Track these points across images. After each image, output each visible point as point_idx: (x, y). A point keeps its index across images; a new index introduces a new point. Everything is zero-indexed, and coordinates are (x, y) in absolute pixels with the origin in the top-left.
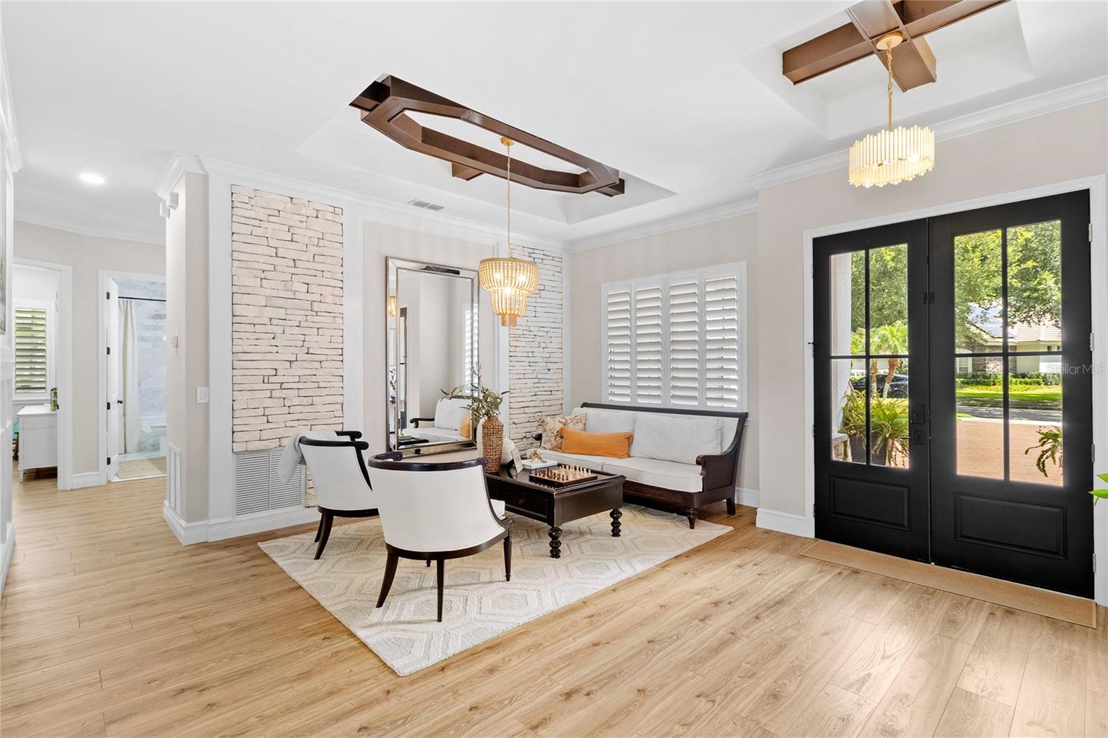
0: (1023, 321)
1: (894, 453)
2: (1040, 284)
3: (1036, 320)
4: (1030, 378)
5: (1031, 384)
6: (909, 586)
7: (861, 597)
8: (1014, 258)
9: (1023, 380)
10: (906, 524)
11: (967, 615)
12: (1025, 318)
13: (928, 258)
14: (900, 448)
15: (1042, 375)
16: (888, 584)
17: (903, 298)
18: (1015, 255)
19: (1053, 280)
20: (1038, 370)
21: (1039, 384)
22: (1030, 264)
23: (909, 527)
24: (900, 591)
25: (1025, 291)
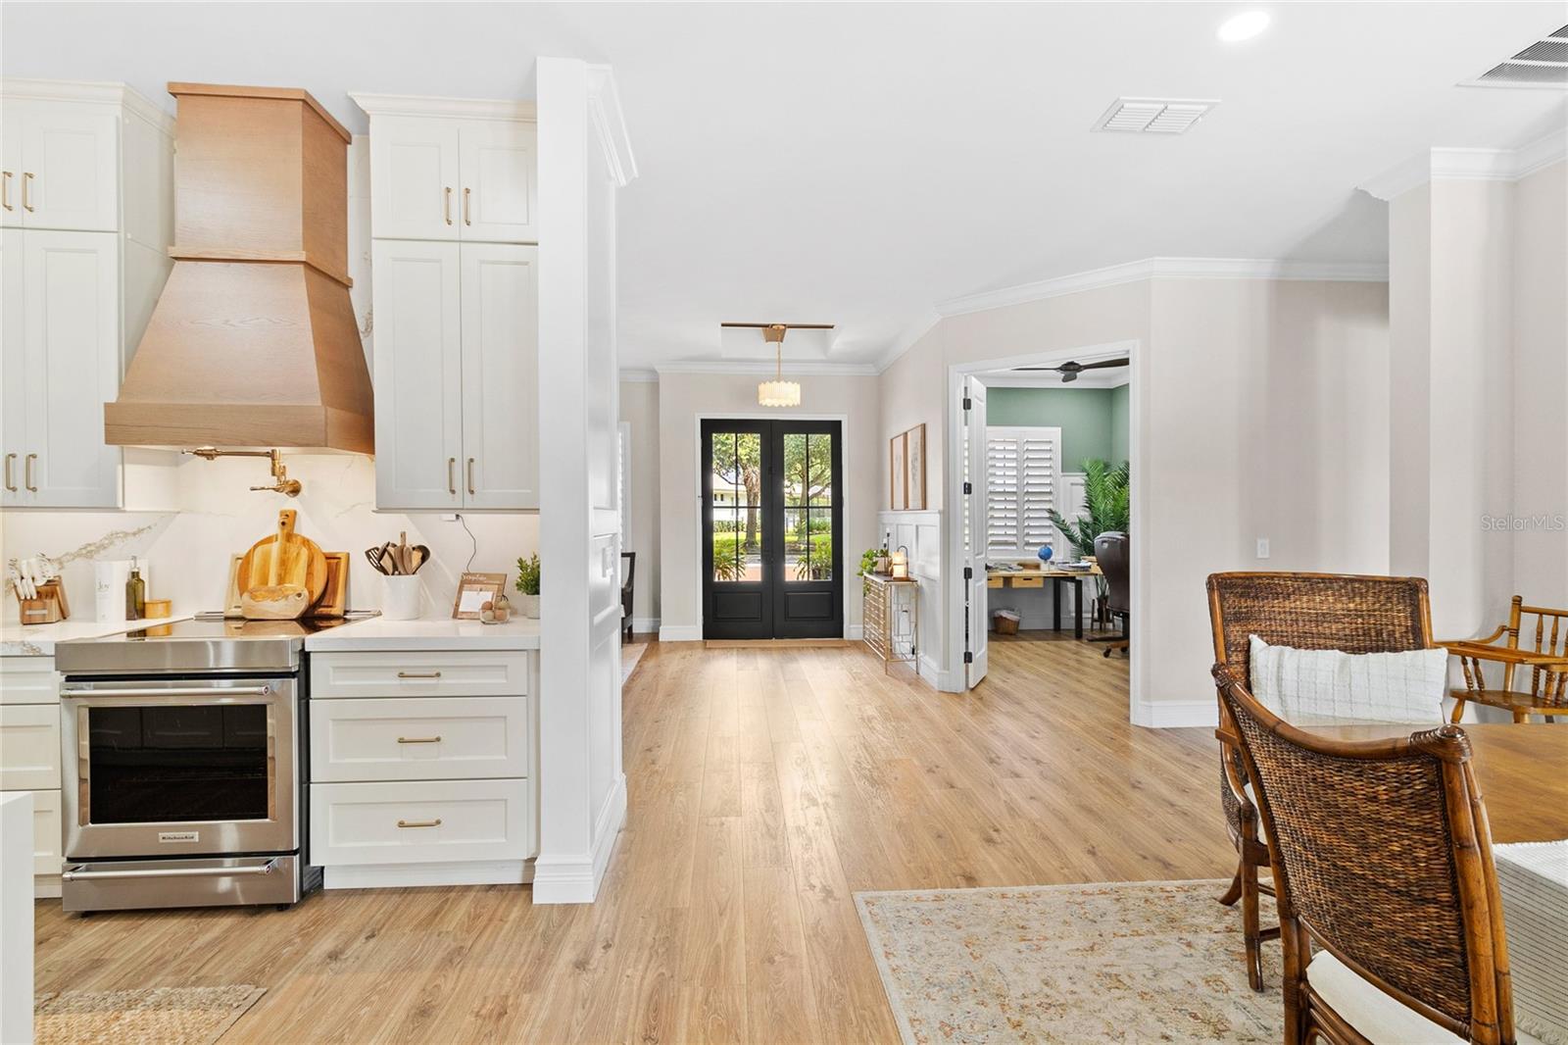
13: (772, 446)
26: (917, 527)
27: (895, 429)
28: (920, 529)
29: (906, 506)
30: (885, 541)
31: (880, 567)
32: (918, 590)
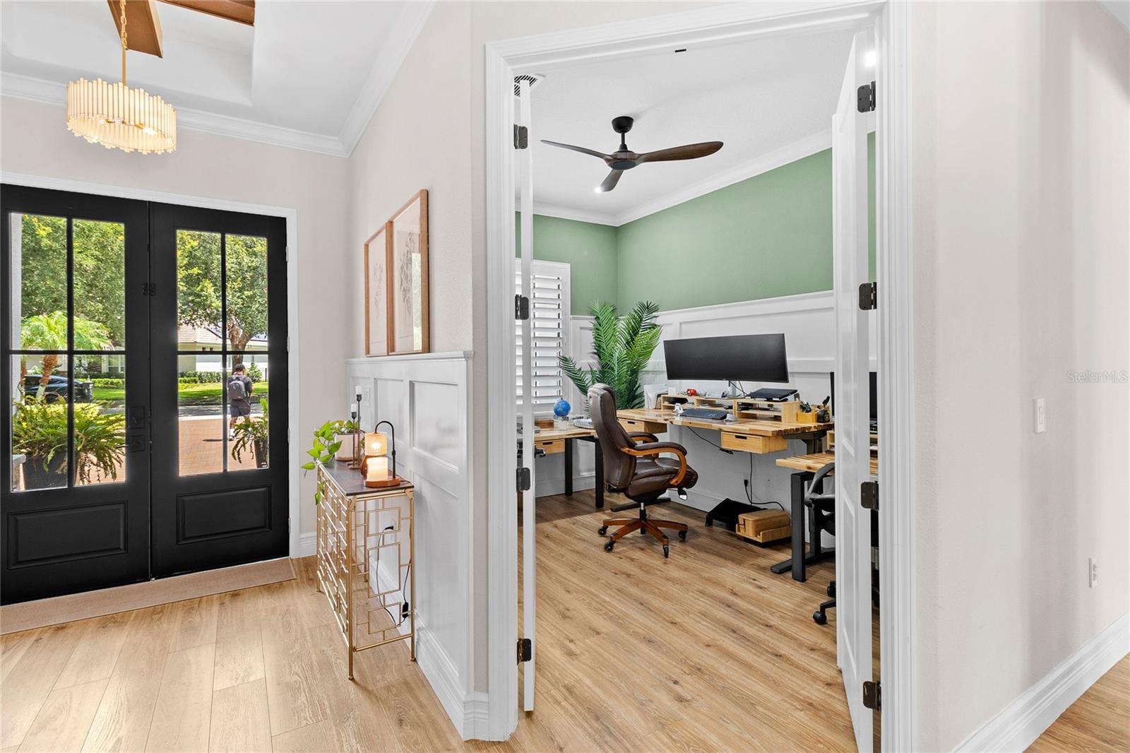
0: (188, 324)
1: (86, 469)
2: (202, 290)
3: (199, 323)
4: (188, 377)
5: (189, 383)
6: (134, 615)
7: (78, 655)
8: (182, 263)
9: (182, 379)
10: (122, 547)
11: (201, 616)
12: (189, 321)
13: (149, 245)
14: (95, 460)
15: (198, 374)
16: (110, 622)
17: (61, 285)
18: (183, 259)
19: (213, 288)
20: (195, 369)
21: (196, 382)
22: (195, 271)
23: (126, 548)
24: (126, 625)
25: (190, 294)
26: (412, 384)
27: (371, 224)
28: (417, 386)
29: (391, 348)
30: (354, 408)
31: (346, 452)
32: (417, 501)
